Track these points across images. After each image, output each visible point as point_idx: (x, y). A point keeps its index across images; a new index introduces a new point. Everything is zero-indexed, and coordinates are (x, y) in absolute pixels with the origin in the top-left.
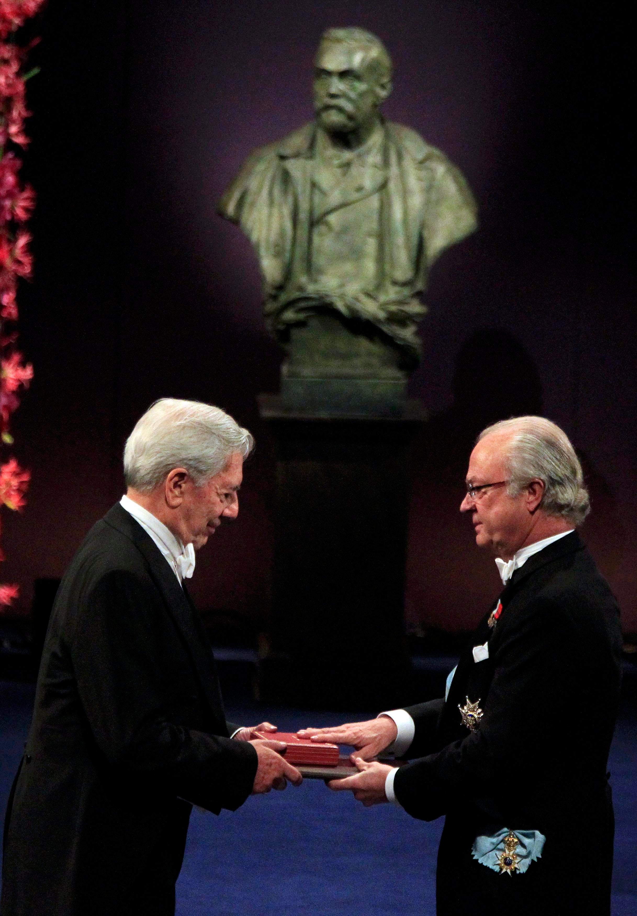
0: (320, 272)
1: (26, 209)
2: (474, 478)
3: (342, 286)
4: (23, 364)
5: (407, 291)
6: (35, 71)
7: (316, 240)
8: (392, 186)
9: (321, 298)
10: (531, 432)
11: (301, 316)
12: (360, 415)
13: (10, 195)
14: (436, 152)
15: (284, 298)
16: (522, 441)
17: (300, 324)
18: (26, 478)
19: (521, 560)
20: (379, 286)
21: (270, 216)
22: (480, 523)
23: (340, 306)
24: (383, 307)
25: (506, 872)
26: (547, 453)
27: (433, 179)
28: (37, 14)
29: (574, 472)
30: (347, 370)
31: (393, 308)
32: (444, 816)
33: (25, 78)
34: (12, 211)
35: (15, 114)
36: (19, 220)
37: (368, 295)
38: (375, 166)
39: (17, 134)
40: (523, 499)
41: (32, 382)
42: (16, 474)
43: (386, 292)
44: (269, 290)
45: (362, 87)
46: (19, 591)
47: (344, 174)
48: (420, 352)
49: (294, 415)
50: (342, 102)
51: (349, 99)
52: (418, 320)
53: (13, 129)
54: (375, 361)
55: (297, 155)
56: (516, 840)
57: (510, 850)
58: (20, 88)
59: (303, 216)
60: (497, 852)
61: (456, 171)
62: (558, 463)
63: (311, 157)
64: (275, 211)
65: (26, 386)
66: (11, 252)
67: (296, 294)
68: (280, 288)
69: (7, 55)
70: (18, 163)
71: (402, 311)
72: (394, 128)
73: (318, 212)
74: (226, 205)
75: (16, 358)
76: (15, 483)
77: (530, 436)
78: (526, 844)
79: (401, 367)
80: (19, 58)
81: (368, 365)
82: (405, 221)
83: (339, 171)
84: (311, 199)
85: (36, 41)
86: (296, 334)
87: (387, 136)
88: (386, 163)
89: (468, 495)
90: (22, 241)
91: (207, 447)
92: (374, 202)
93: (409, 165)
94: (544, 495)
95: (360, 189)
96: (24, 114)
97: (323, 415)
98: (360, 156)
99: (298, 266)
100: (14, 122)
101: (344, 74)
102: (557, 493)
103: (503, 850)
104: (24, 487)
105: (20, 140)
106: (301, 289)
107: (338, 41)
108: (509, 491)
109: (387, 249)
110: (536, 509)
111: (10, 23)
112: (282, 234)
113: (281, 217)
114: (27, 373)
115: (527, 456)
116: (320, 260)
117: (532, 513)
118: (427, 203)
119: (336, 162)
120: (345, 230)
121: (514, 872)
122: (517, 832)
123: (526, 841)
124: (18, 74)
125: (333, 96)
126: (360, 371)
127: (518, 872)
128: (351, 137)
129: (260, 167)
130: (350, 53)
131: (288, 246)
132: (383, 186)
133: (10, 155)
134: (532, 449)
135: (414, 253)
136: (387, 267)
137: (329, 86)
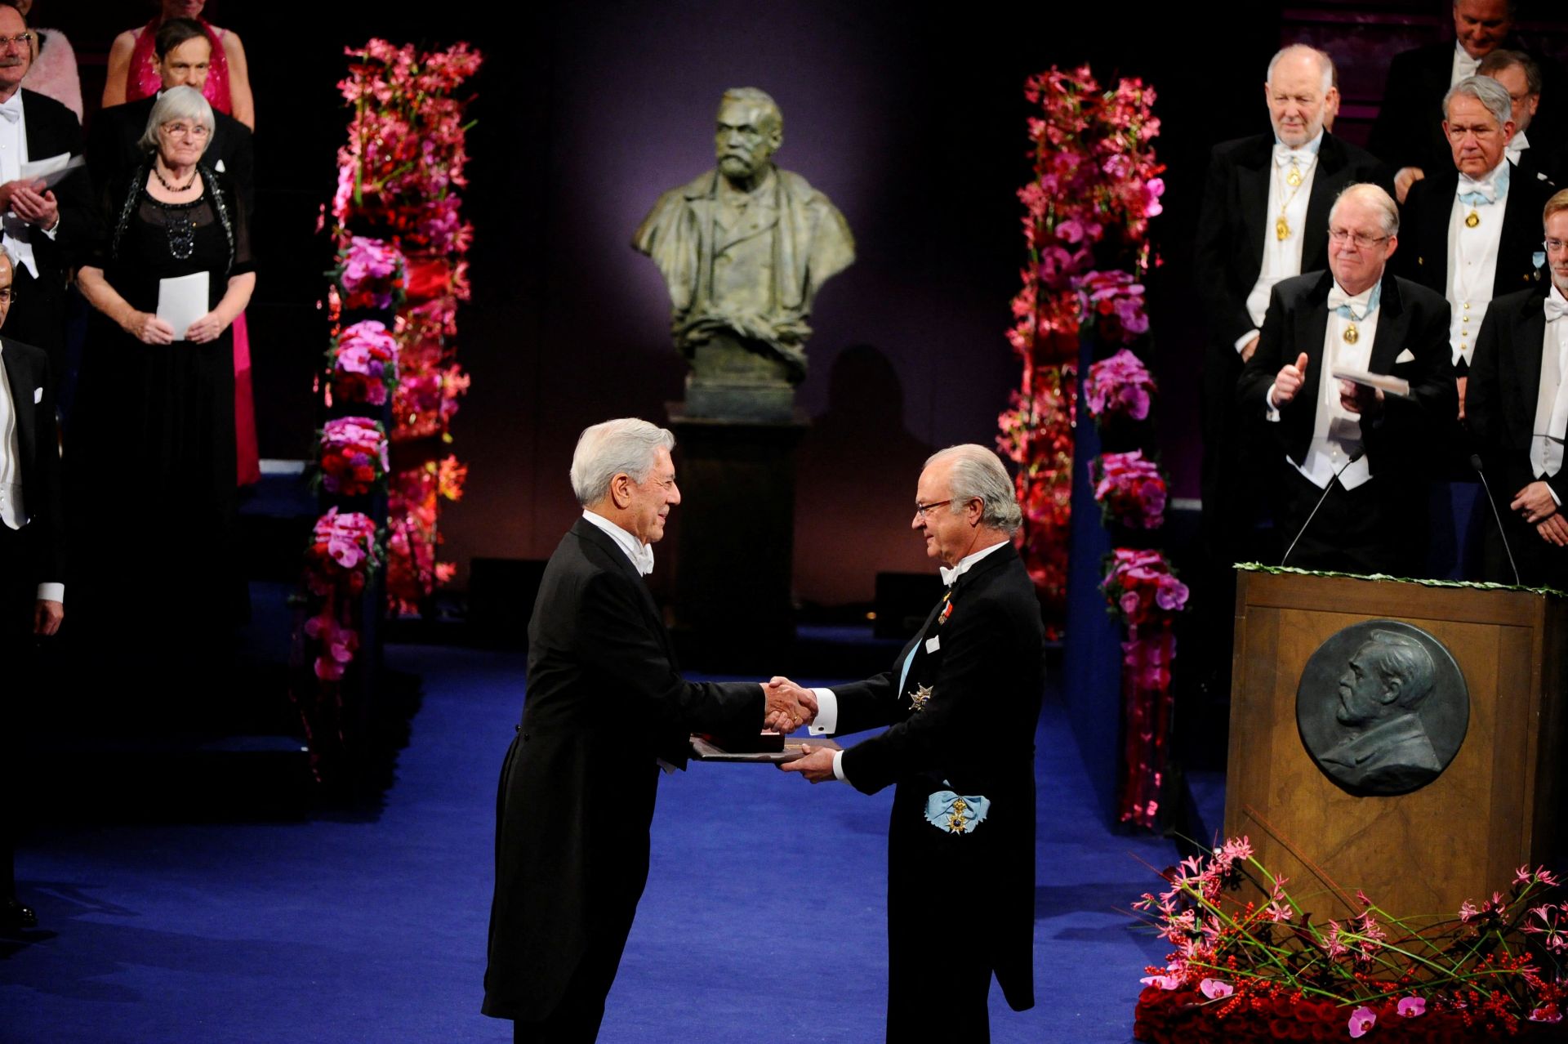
0: (721, 297)
1: (466, 242)
2: (923, 499)
3: (739, 310)
4: (461, 374)
5: (795, 315)
6: (474, 123)
7: (717, 271)
8: (783, 224)
9: (721, 320)
10: (970, 458)
11: (704, 336)
12: (756, 420)
13: (452, 229)
14: (820, 194)
15: (689, 320)
16: (962, 466)
17: (704, 343)
18: (463, 471)
19: (965, 566)
20: (771, 310)
21: (678, 249)
22: (932, 536)
23: (738, 327)
24: (775, 328)
25: (955, 832)
26: (984, 475)
27: (817, 219)
28: (476, 73)
29: (1008, 490)
30: (743, 383)
31: (784, 329)
32: (894, 786)
33: (465, 129)
34: (454, 242)
35: (456, 159)
36: (460, 250)
37: (762, 318)
38: (768, 207)
39: (457, 177)
40: (966, 514)
41: (468, 389)
42: (455, 469)
43: (778, 316)
44: (676, 313)
45: (757, 139)
46: (455, 569)
47: (742, 213)
48: (806, 365)
49: (698, 420)
50: (740, 152)
51: (747, 150)
52: (805, 339)
53: (454, 172)
54: (767, 375)
55: (701, 197)
56: (964, 805)
57: (958, 813)
58: (460, 136)
59: (707, 250)
60: (948, 815)
61: (837, 211)
62: (994, 482)
63: (713, 199)
64: (683, 245)
65: (464, 392)
66: (452, 277)
67: (700, 317)
68: (686, 311)
69: (450, 108)
70: (459, 202)
71: (792, 332)
72: (784, 174)
73: (718, 248)
74: (640, 238)
75: (455, 368)
76: (453, 475)
77: (969, 462)
78: (973, 808)
79: (789, 379)
80: (459, 111)
81: (761, 378)
82: (794, 255)
83: (737, 212)
84: (713, 236)
85: (474, 97)
86: (701, 351)
87: (779, 182)
88: (778, 205)
89: (918, 513)
90: (461, 268)
91: (635, 450)
92: (768, 238)
93: (797, 206)
94: (983, 510)
95: (755, 227)
96: (464, 159)
97: (722, 420)
98: (755, 198)
99: (702, 293)
100: (455, 166)
101: (742, 129)
102: (994, 508)
103: (953, 814)
104: (462, 479)
105: (459, 181)
106: (704, 312)
107: (738, 99)
108: (954, 507)
109: (778, 279)
110: (978, 521)
111: (453, 80)
112: (688, 264)
113: (687, 250)
114: (465, 382)
115: (968, 479)
116: (720, 288)
117: (974, 526)
118: (814, 239)
119: (735, 203)
120: (742, 262)
121: (962, 832)
122: (965, 798)
123: (972, 805)
124: (460, 125)
125: (733, 147)
126: (752, 383)
127: (966, 832)
128: (748, 183)
129: (669, 207)
130: (747, 110)
131: (694, 275)
132: (775, 225)
133: (453, 195)
134: (972, 472)
135: (801, 282)
136: (779, 295)
137: (729, 138)
